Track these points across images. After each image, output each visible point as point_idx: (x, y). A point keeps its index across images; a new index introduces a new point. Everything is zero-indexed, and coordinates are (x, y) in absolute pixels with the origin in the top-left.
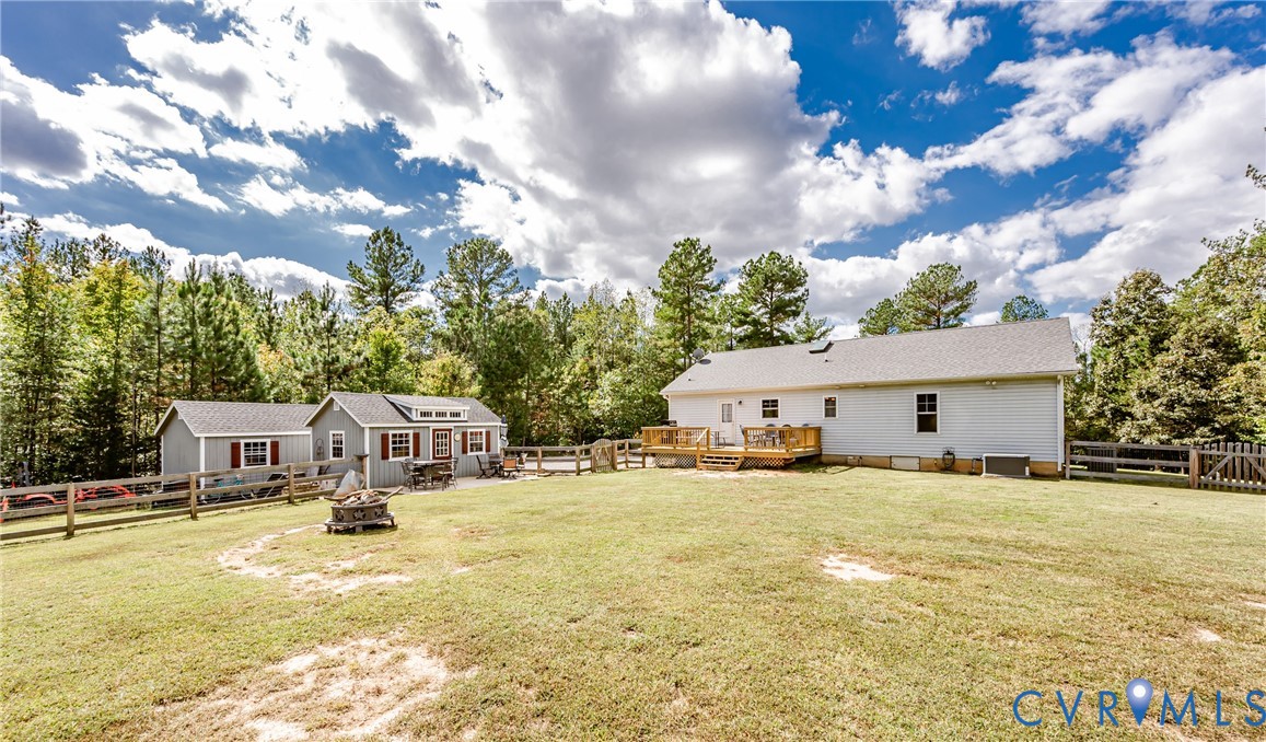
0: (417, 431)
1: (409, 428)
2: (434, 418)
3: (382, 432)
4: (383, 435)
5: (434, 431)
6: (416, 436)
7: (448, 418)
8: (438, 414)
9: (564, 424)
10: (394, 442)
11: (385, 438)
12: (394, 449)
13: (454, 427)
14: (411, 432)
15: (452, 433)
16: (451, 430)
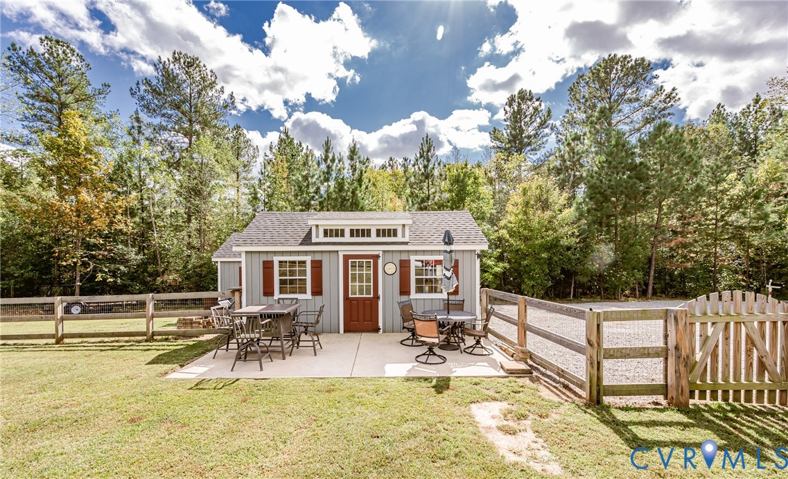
0: (318, 257)
1: (306, 253)
2: (347, 238)
3: (264, 258)
4: (264, 262)
5: (346, 258)
6: (317, 266)
7: (374, 238)
8: (355, 232)
9: (728, 253)
10: (282, 274)
11: (268, 266)
12: (282, 282)
13: (384, 251)
14: (308, 259)
15: (380, 262)
16: (378, 256)
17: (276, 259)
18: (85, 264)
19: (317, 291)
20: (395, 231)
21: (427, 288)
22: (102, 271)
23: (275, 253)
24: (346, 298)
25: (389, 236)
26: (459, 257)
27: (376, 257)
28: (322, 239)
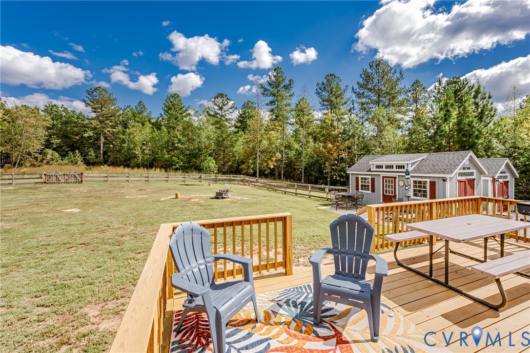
0: (373, 177)
1: (369, 175)
2: (384, 169)
3: (356, 176)
5: (383, 177)
6: (373, 180)
7: (395, 169)
8: (387, 167)
10: (362, 183)
11: (357, 179)
12: (362, 185)
13: (399, 176)
14: (370, 177)
15: (397, 180)
16: (396, 178)
17: (360, 177)
18: (331, 172)
19: (373, 191)
20: (404, 166)
21: (420, 194)
22: (336, 175)
23: (360, 174)
24: (383, 195)
25: (401, 168)
26: (436, 180)
27: (395, 178)
28: (375, 169)
